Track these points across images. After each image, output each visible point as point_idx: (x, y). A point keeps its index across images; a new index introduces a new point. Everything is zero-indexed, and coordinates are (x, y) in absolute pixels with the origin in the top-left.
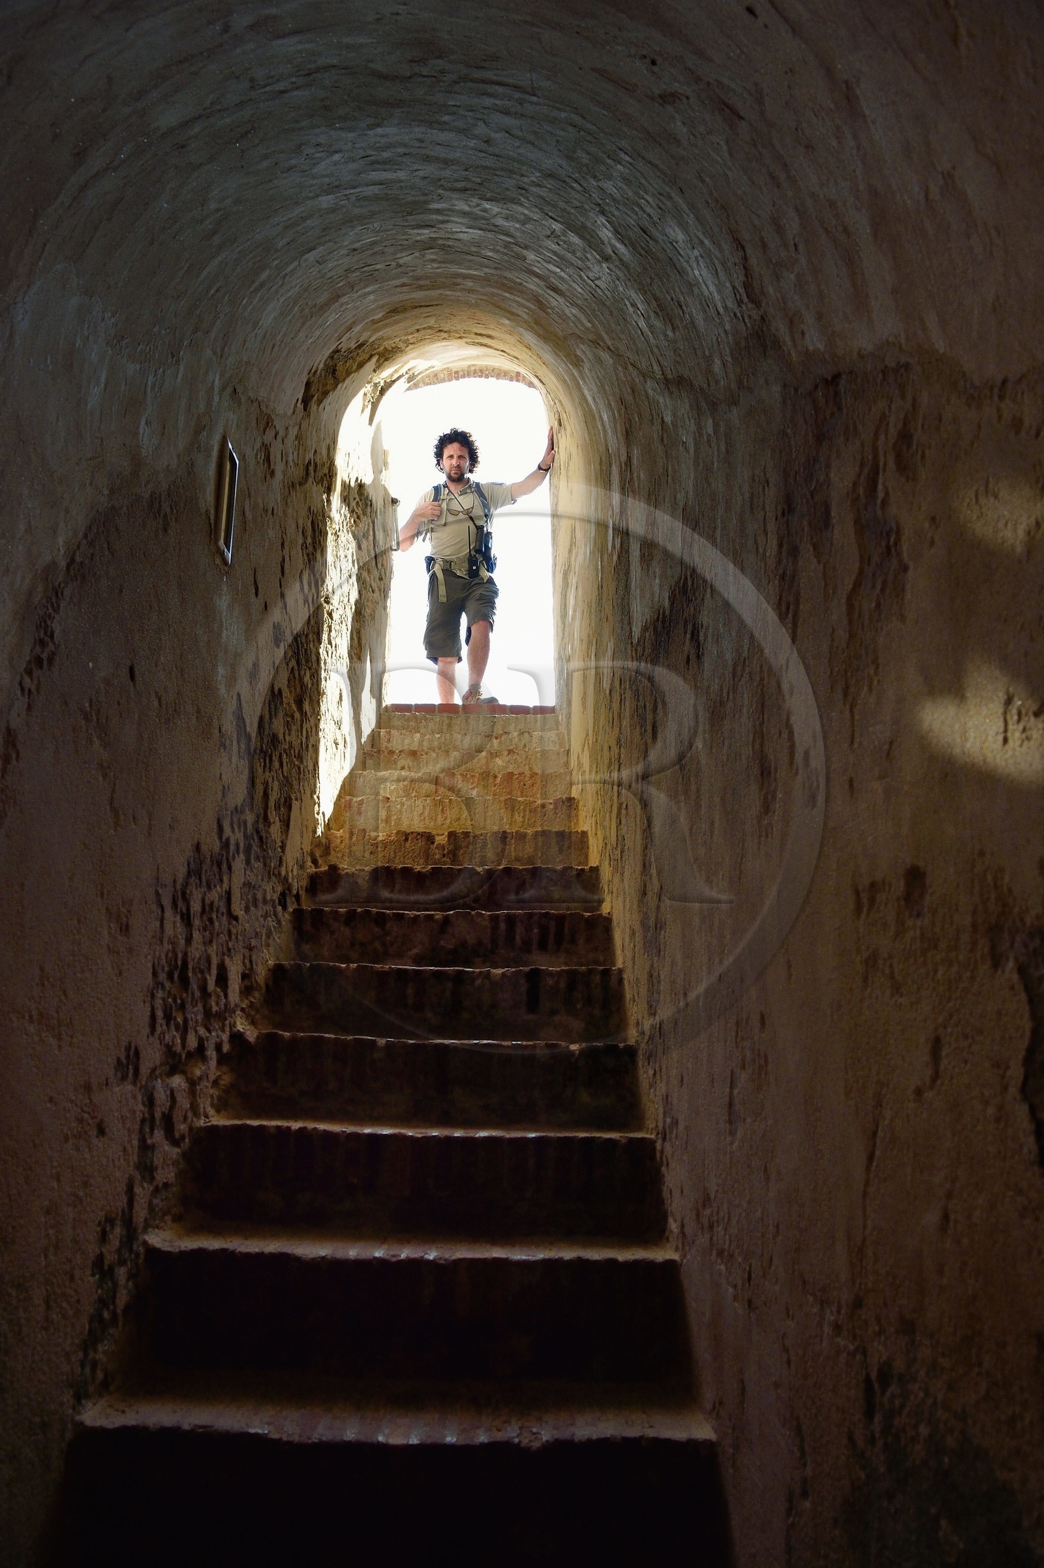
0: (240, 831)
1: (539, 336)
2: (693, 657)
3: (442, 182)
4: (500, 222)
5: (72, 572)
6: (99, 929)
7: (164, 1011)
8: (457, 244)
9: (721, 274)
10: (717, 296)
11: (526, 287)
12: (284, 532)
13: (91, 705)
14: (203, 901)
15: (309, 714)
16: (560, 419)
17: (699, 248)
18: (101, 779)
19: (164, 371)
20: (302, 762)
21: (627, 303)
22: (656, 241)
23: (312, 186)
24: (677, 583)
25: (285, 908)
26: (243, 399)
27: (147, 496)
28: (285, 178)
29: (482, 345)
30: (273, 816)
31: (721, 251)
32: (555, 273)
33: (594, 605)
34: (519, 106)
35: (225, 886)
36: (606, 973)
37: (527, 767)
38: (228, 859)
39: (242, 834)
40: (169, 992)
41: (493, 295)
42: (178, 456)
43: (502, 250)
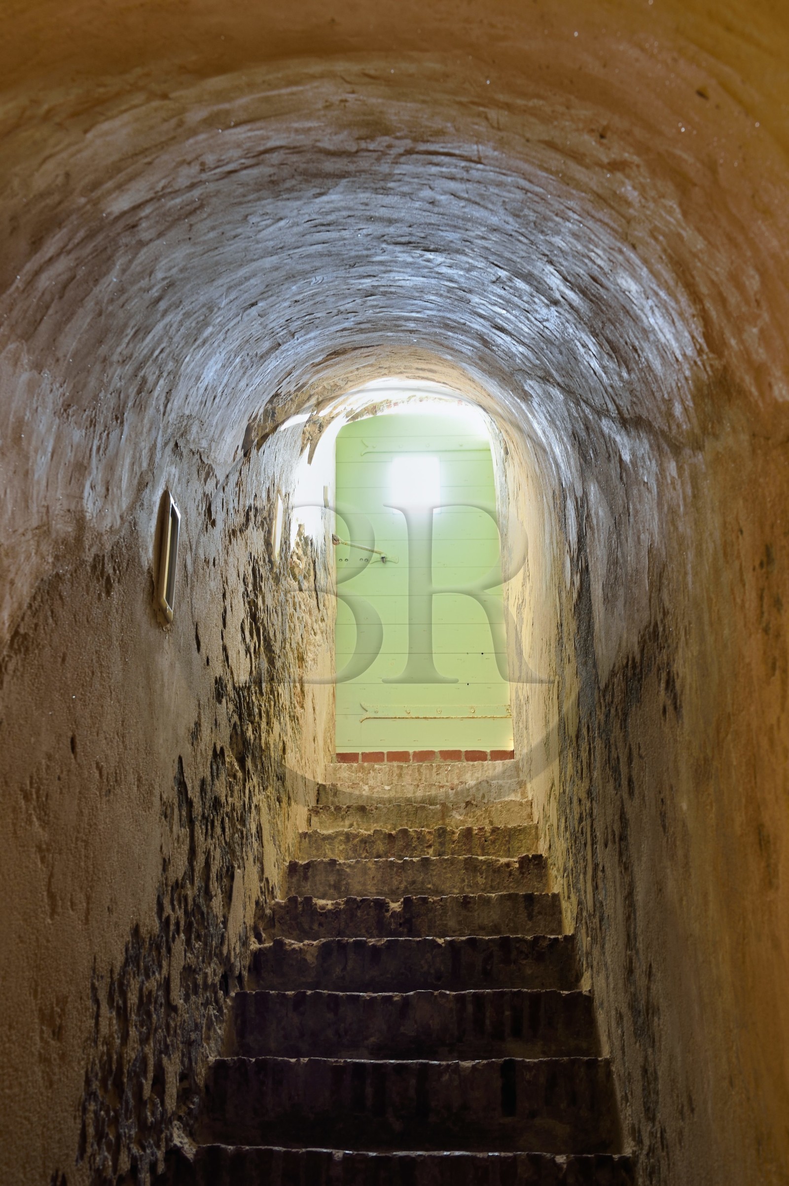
0: (180, 907)
1: (484, 371)
2: (670, 709)
3: (385, 238)
4: (444, 270)
5: (16, 646)
6: (31, 1034)
7: (96, 1128)
8: (399, 290)
9: (679, 324)
10: (674, 344)
11: (469, 327)
12: (226, 582)
13: (31, 783)
14: (141, 990)
15: (251, 772)
16: (506, 448)
17: (654, 299)
18: (39, 863)
19: (108, 434)
20: (244, 825)
21: (578, 344)
22: (607, 289)
23: (256, 249)
24: (647, 627)
25: (227, 993)
26: (185, 452)
27: (91, 560)
28: (230, 245)
29: (423, 378)
30: (215, 888)
31: (677, 301)
32: (500, 315)
33: (553, 645)
34: (465, 173)
35: (164, 972)
36: (592, 1064)
37: (487, 821)
38: (167, 941)
39: (182, 911)
40: (102, 1103)
41: (435, 334)
42: (121, 517)
43: (445, 294)
